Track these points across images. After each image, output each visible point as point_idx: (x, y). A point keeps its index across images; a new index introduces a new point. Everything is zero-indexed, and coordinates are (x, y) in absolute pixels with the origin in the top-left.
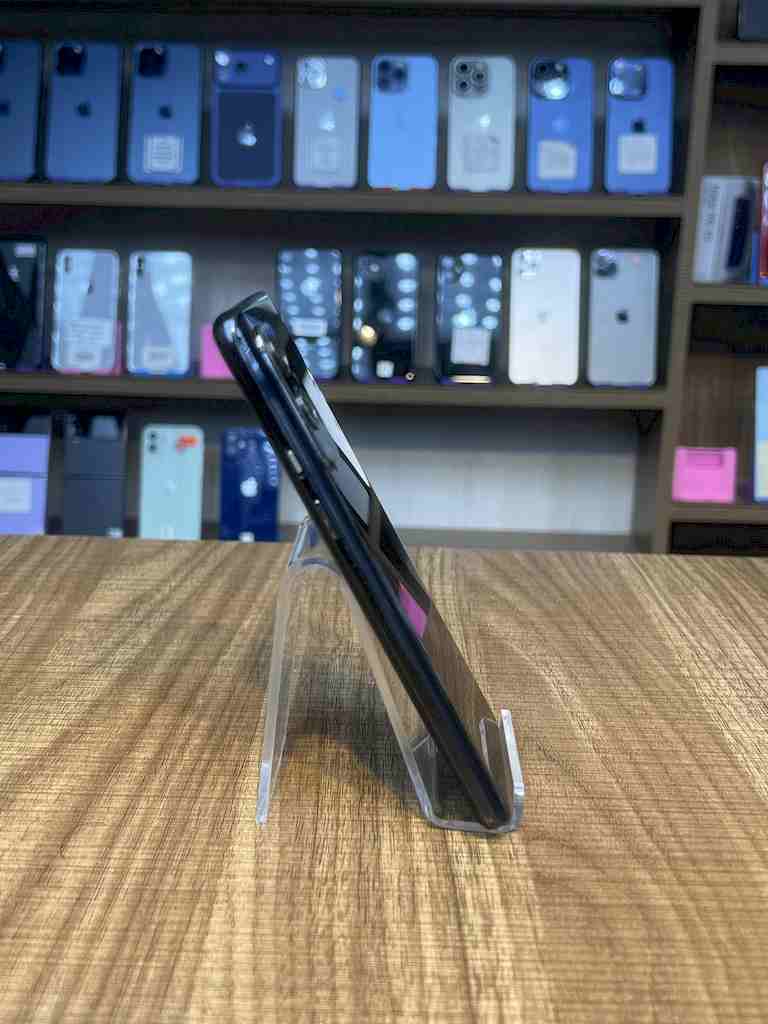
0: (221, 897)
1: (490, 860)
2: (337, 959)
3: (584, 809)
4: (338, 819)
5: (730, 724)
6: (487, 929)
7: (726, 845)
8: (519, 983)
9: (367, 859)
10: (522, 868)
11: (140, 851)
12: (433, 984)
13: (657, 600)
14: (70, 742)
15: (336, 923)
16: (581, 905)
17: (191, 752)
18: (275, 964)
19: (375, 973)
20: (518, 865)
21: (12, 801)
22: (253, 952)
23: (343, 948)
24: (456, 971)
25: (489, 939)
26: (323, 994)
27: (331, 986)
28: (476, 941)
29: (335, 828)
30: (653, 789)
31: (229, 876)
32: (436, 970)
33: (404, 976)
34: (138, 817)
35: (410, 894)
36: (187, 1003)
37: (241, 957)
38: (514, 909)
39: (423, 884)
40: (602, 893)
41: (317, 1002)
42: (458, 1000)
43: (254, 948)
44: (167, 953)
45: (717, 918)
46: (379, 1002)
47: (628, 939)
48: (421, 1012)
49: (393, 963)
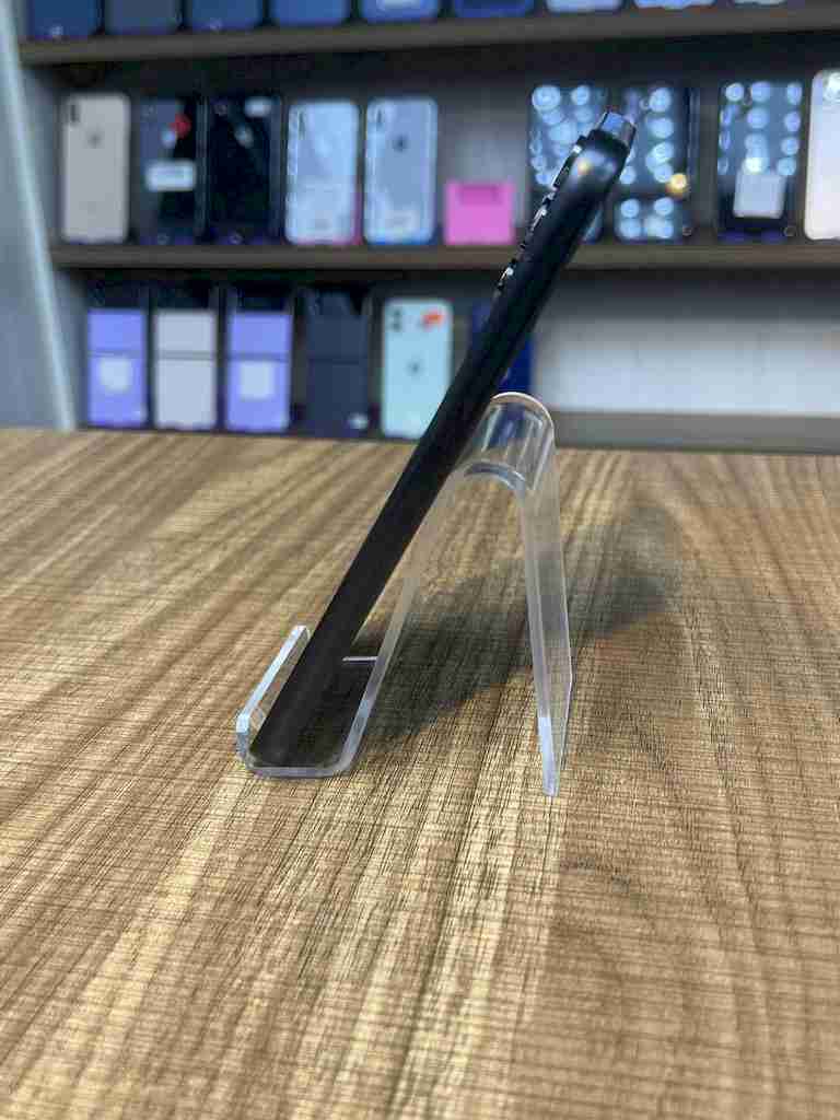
0: (135, 923)
1: (502, 894)
2: (239, 1030)
6: (455, 1004)
8: (467, 1093)
9: (343, 881)
10: (542, 910)
12: (349, 1083)
14: (64, 695)
15: (264, 974)
16: (603, 975)
18: (156, 1031)
19: (278, 1057)
20: (539, 904)
23: (253, 1014)
24: (388, 1065)
25: (453, 1018)
26: (196, 1083)
27: (210, 1073)
28: (434, 1020)
29: (322, 831)
31: (160, 893)
32: (361, 1062)
33: (314, 1066)
34: (92, 801)
35: (375, 938)
36: (23, 1076)
37: (120, 1015)
38: (507, 973)
39: (399, 924)
40: (640, 957)
41: (184, 1095)
42: (371, 1112)
43: (142, 1003)
44: (33, 1000)
45: (793, 1013)
46: (263, 1103)
47: (648, 1036)
49: (309, 1043)
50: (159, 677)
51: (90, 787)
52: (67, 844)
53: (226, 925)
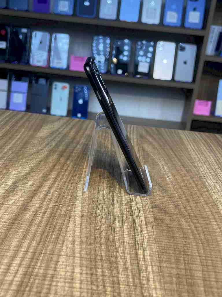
0: (72, 217)
1: (143, 212)
2: (102, 236)
3: (168, 200)
4: (103, 198)
5: (207, 180)
6: (141, 231)
7: (205, 213)
8: (149, 246)
9: (111, 210)
11: (51, 203)
12: (127, 245)
13: (190, 144)
14: (34, 171)
15: (102, 226)
16: (166, 226)
17: (65, 177)
18: (86, 236)
19: (112, 241)
20: (150, 214)
21: (18, 186)
22: (80, 233)
23: (104, 233)
24: (133, 242)
25: (142, 234)
26: (98, 245)
27: (100, 244)
28: (139, 234)
30: (186, 196)
31: (74, 211)
32: (128, 241)
33: (119, 242)
34: (51, 193)
35: (121, 220)
36: (63, 245)
37: (77, 233)
38: (149, 226)
39: (125, 218)
40: (172, 224)
41: (96, 247)
42: (133, 250)
43: (80, 231)
44: (58, 231)
45: (201, 233)
46: (112, 249)
47: (178, 237)
48: (123, 253)
49: (117, 239)
51: (49, 191)
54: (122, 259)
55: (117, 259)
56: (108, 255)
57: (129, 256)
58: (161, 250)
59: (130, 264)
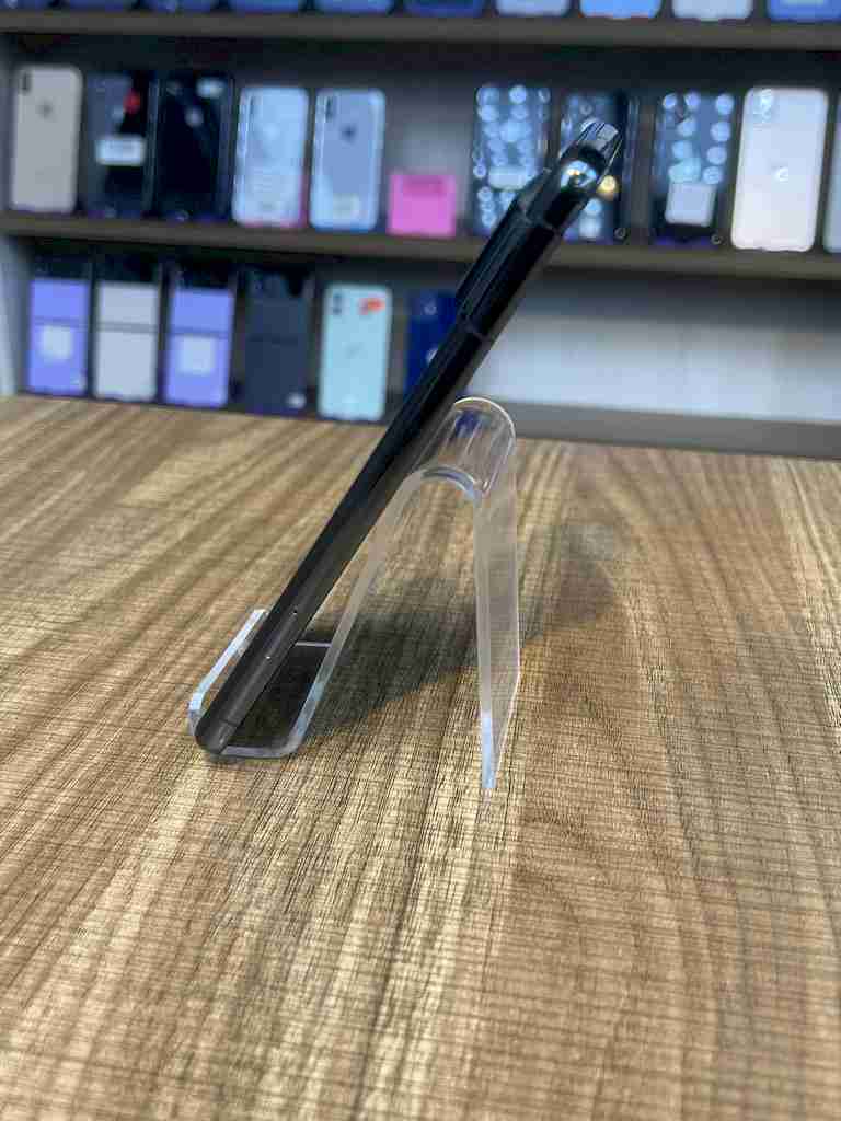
0: (128, 862)
1: (469, 843)
2: (232, 959)
3: (612, 786)
4: (308, 772)
6: (430, 939)
7: (780, 852)
8: (443, 1017)
9: (322, 829)
10: (506, 858)
11: (63, 794)
12: (335, 1007)
13: (804, 521)
15: (251, 909)
16: (561, 916)
17: (174, 674)
18: (154, 957)
19: (269, 983)
20: (502, 853)
22: (135, 939)
23: (244, 945)
24: (371, 992)
25: (428, 951)
26: (195, 1004)
27: (208, 995)
28: (411, 954)
29: (300, 783)
30: (710, 766)
31: (150, 835)
32: (345, 988)
33: (304, 992)
34: (81, 749)
35: (355, 879)
36: (32, 997)
37: (120, 944)
38: (475, 913)
39: (375, 868)
40: (595, 902)
41: (183, 1015)
42: (357, 1033)
43: (139, 933)
44: (37, 928)
45: (731, 954)
46: (258, 1023)
47: (604, 971)
48: (304, 1045)
49: (297, 972)
50: (138, 636)
51: (77, 737)
52: (60, 788)
53: (215, 863)
54: (286, 1079)
55: (260, 1078)
56: (222, 1055)
57: (323, 1063)
58: (496, 1038)
59: (314, 1106)
